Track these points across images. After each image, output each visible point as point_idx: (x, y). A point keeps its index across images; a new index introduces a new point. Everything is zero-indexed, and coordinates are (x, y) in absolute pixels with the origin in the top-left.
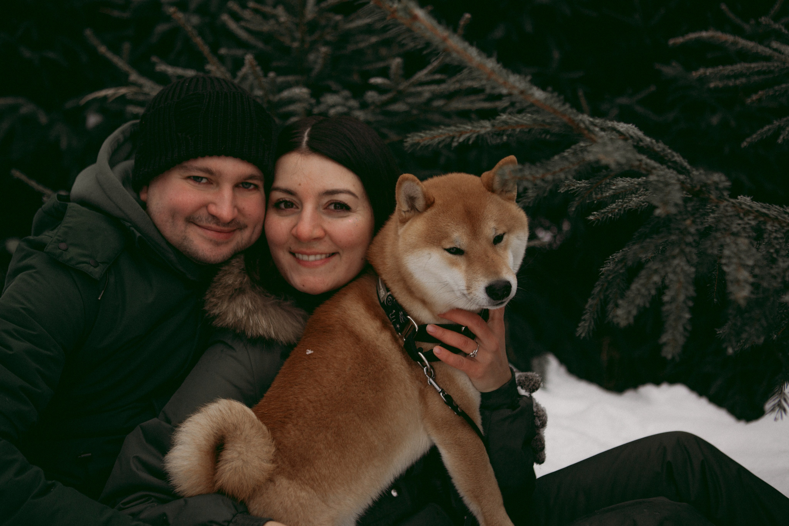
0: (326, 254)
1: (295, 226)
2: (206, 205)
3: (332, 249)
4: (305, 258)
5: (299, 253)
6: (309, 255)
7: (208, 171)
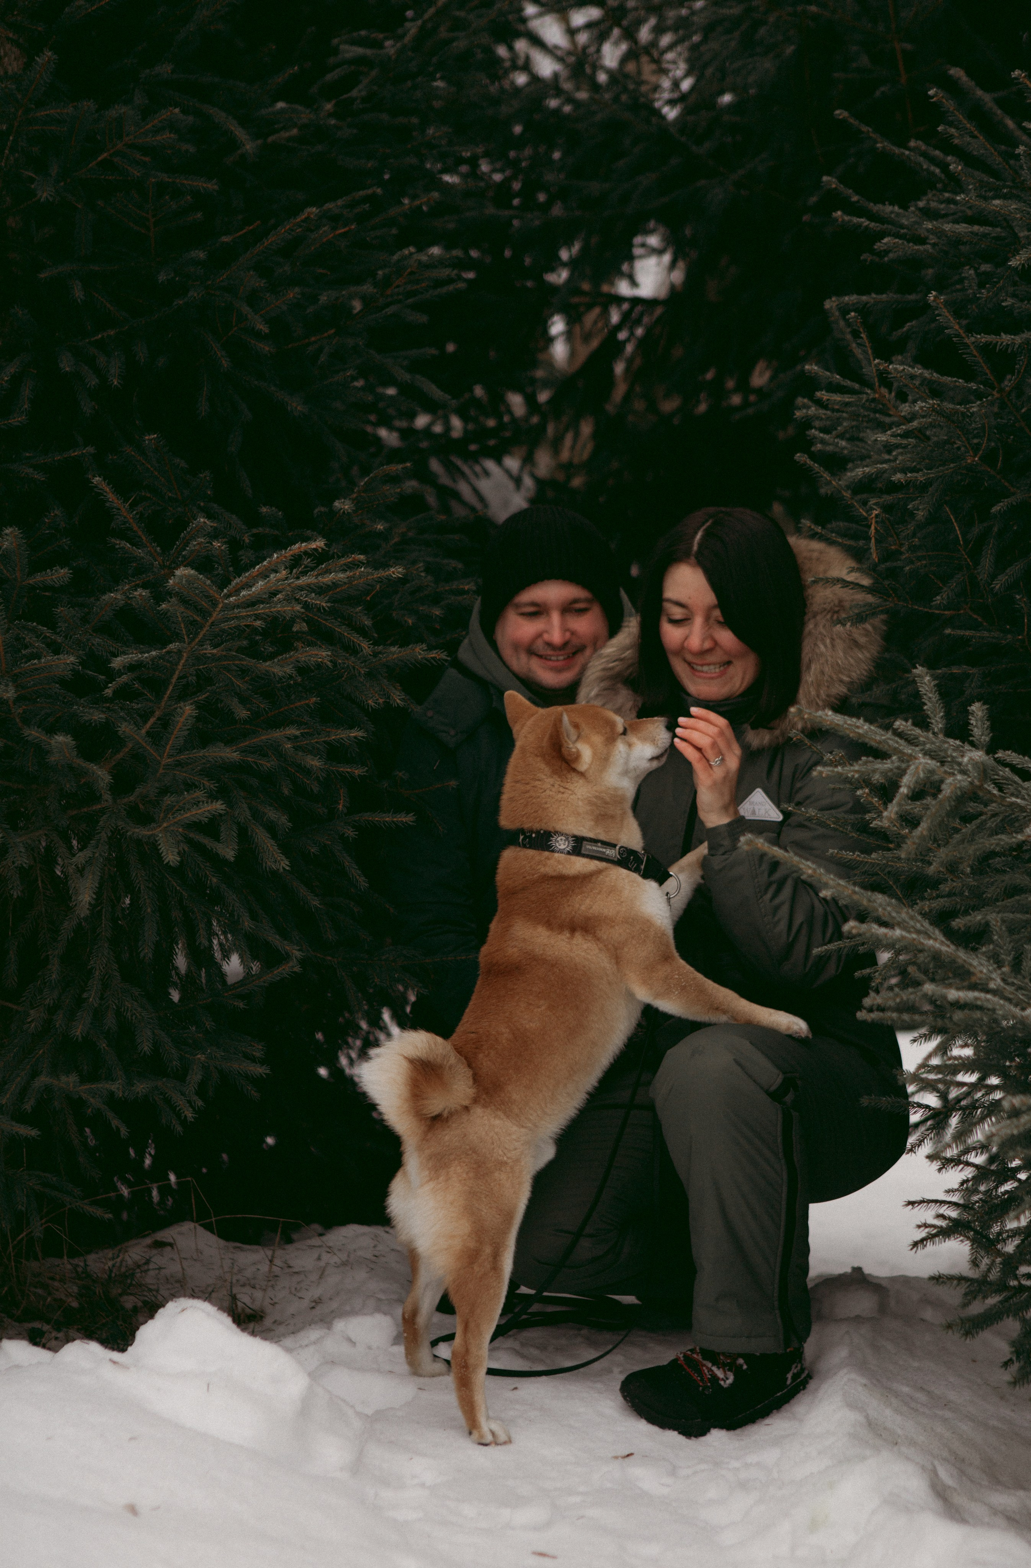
0: (719, 663)
1: (686, 638)
2: (539, 635)
3: (725, 658)
4: (699, 668)
5: (694, 663)
6: (702, 665)
7: (533, 604)
